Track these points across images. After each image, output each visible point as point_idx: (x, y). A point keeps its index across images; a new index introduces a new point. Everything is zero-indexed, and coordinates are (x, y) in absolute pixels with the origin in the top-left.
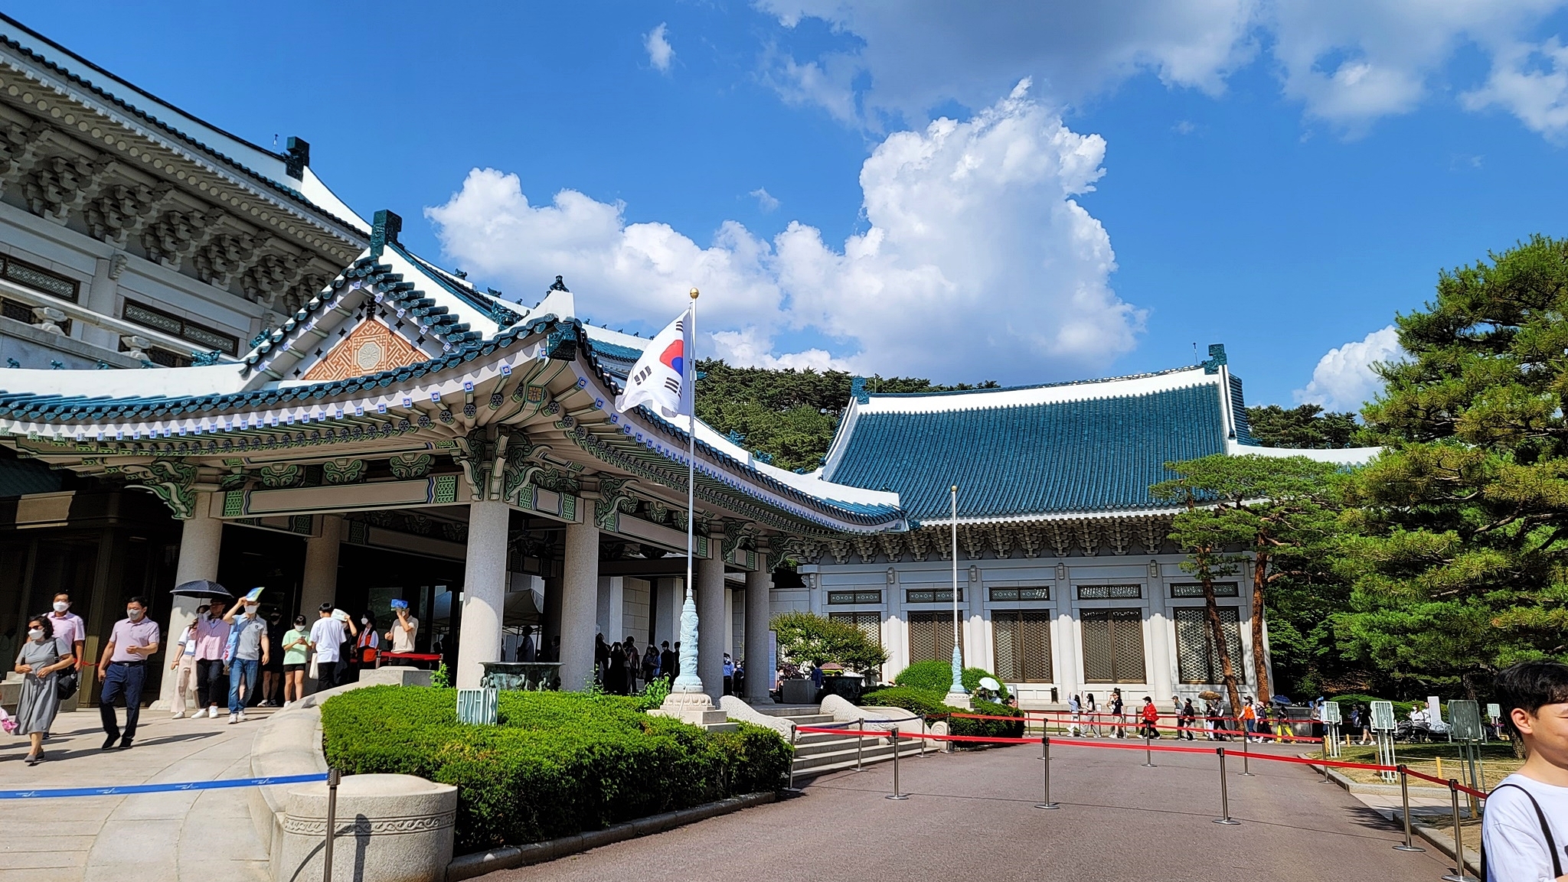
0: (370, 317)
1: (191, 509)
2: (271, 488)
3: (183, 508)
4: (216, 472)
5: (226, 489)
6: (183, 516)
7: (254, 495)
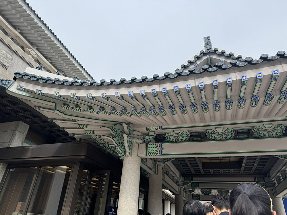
4: (140, 134)
7: (164, 145)
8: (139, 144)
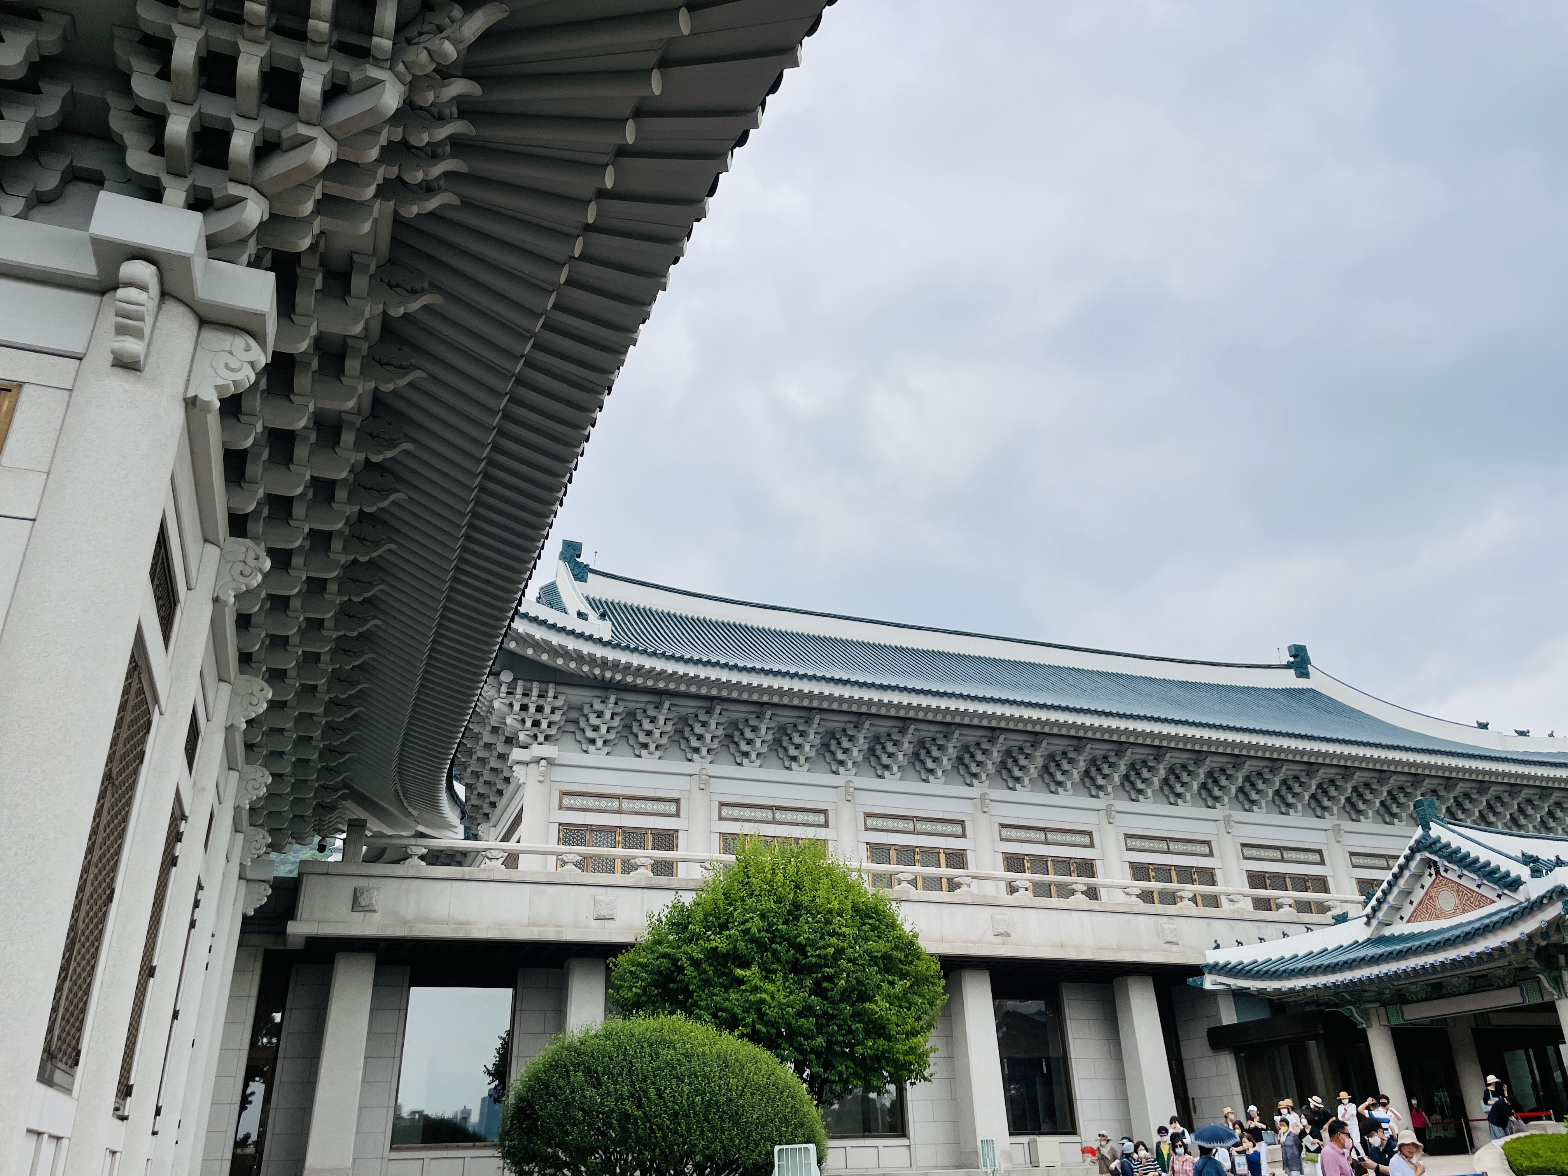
0: (1438, 873)
1: (1368, 1020)
2: (1413, 1002)
3: (1363, 1021)
4: (1373, 994)
5: (1384, 1004)
6: (1364, 1026)
7: (1404, 1007)
8: (1376, 1008)
